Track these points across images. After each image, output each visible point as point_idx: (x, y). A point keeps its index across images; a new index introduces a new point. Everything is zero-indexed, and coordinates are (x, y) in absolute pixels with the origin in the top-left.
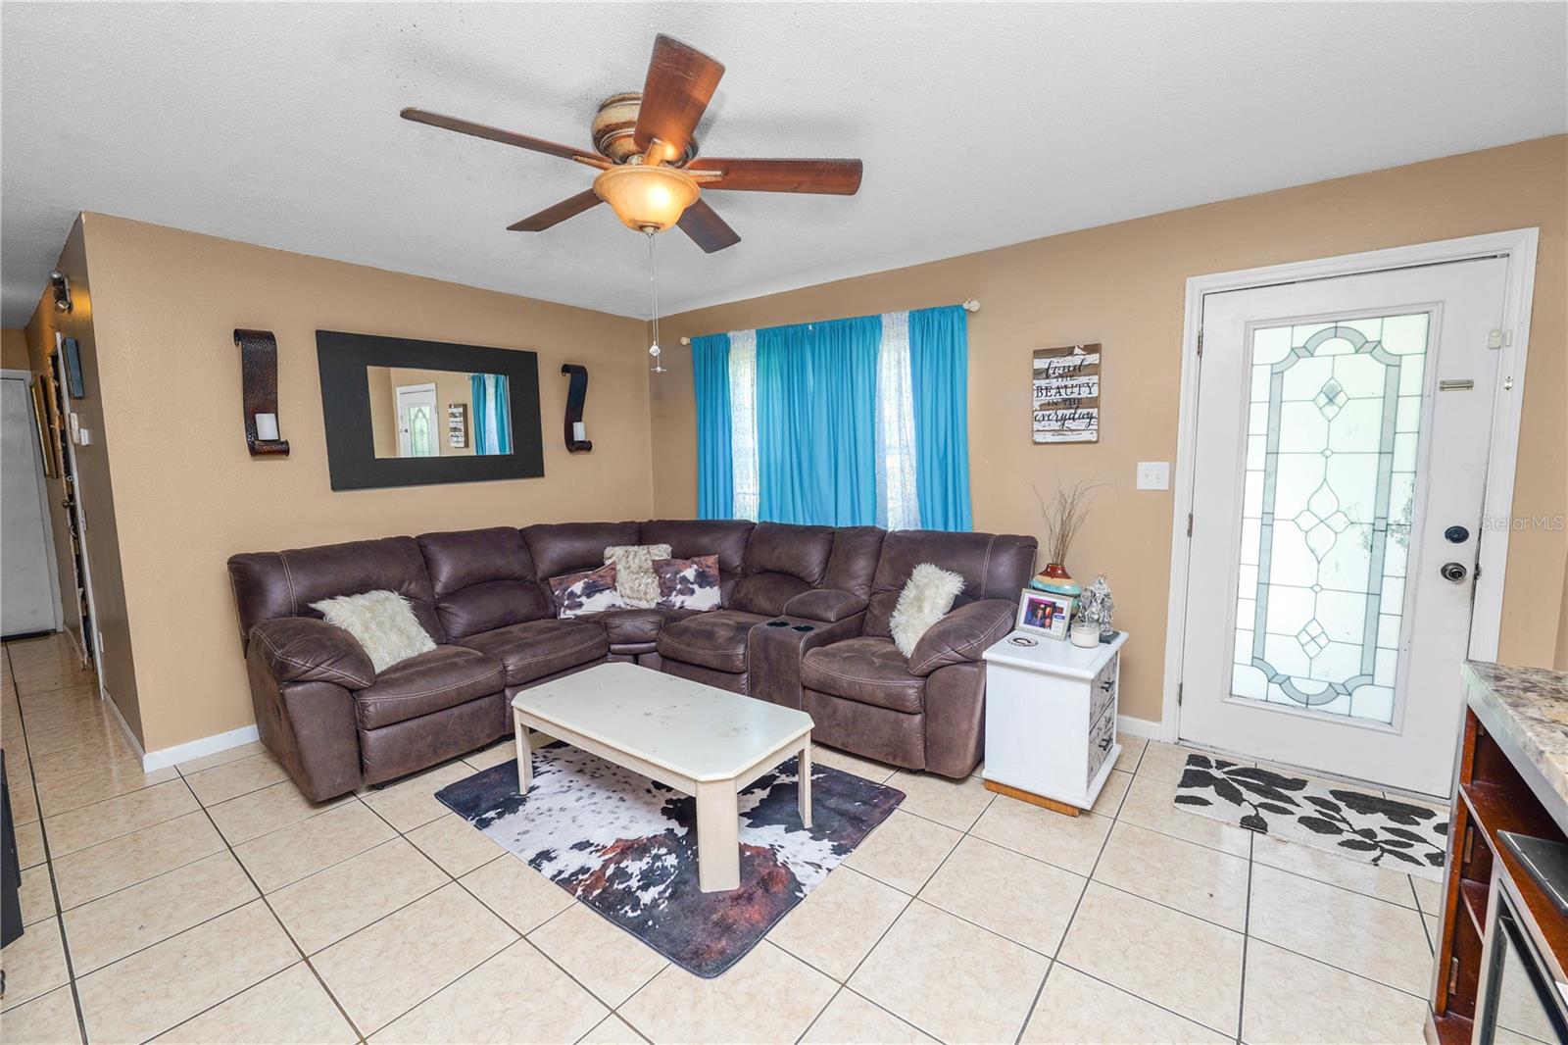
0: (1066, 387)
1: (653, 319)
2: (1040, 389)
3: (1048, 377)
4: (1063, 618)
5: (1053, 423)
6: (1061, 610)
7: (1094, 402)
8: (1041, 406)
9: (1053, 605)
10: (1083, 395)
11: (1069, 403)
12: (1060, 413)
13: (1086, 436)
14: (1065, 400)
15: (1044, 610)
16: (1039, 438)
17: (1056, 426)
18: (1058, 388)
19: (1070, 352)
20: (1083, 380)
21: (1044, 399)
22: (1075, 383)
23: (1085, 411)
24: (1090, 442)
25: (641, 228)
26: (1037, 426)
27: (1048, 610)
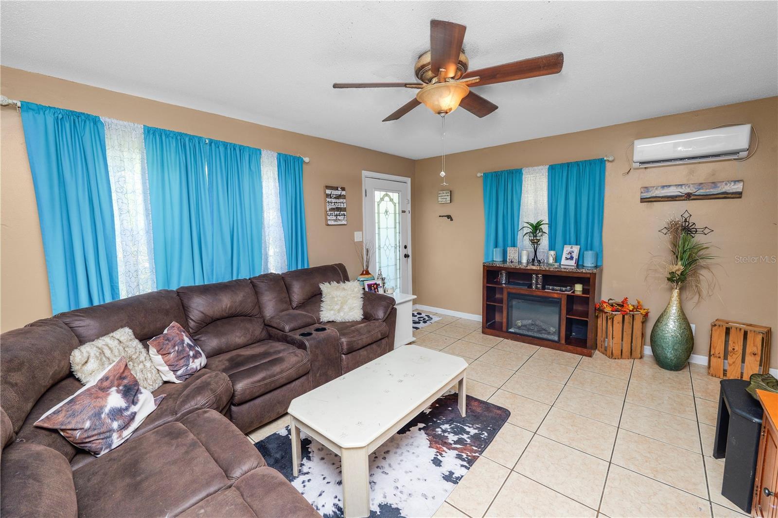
0: (337, 202)
1: (442, 155)
2: (328, 202)
3: (331, 198)
4: (381, 287)
5: (334, 217)
6: (379, 284)
7: (344, 210)
8: (329, 209)
9: (376, 284)
10: (342, 207)
11: (338, 209)
12: (336, 213)
13: (344, 222)
14: (337, 208)
15: (374, 286)
16: (330, 222)
17: (334, 218)
18: (334, 203)
19: (337, 189)
20: (341, 200)
21: (330, 207)
22: (339, 201)
23: (343, 213)
24: (345, 225)
25: (439, 113)
26: (329, 218)
27: (375, 286)
